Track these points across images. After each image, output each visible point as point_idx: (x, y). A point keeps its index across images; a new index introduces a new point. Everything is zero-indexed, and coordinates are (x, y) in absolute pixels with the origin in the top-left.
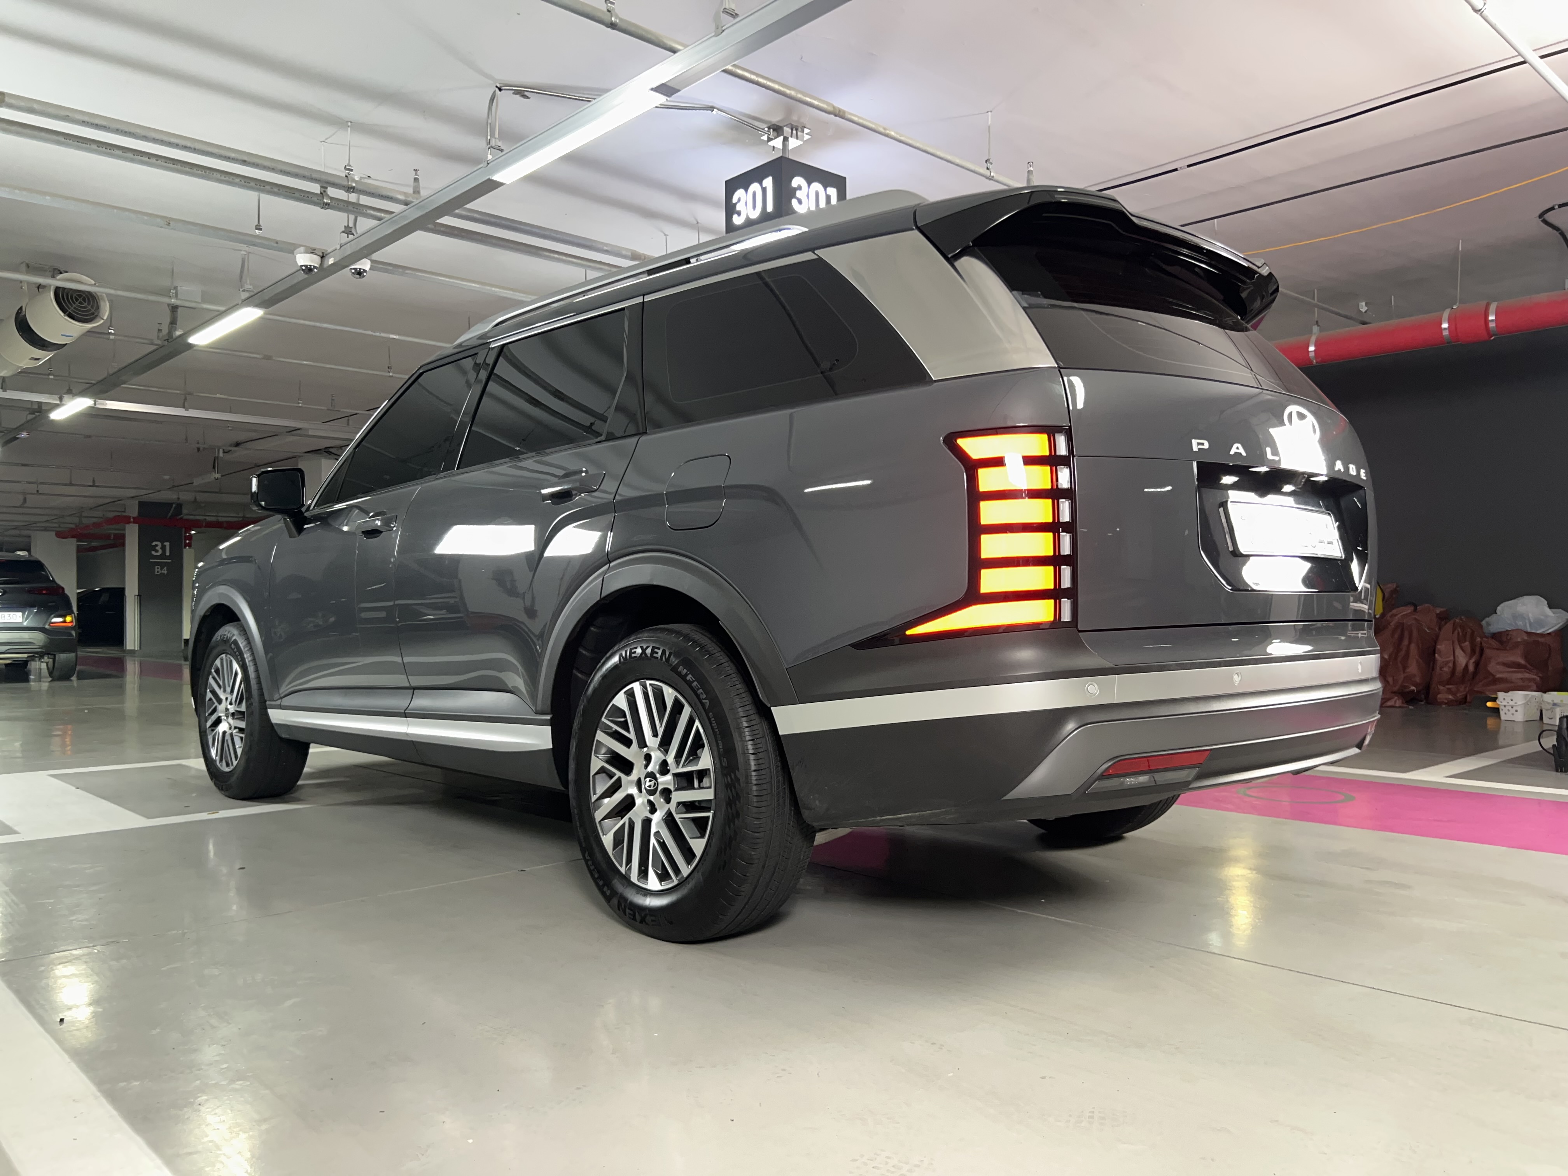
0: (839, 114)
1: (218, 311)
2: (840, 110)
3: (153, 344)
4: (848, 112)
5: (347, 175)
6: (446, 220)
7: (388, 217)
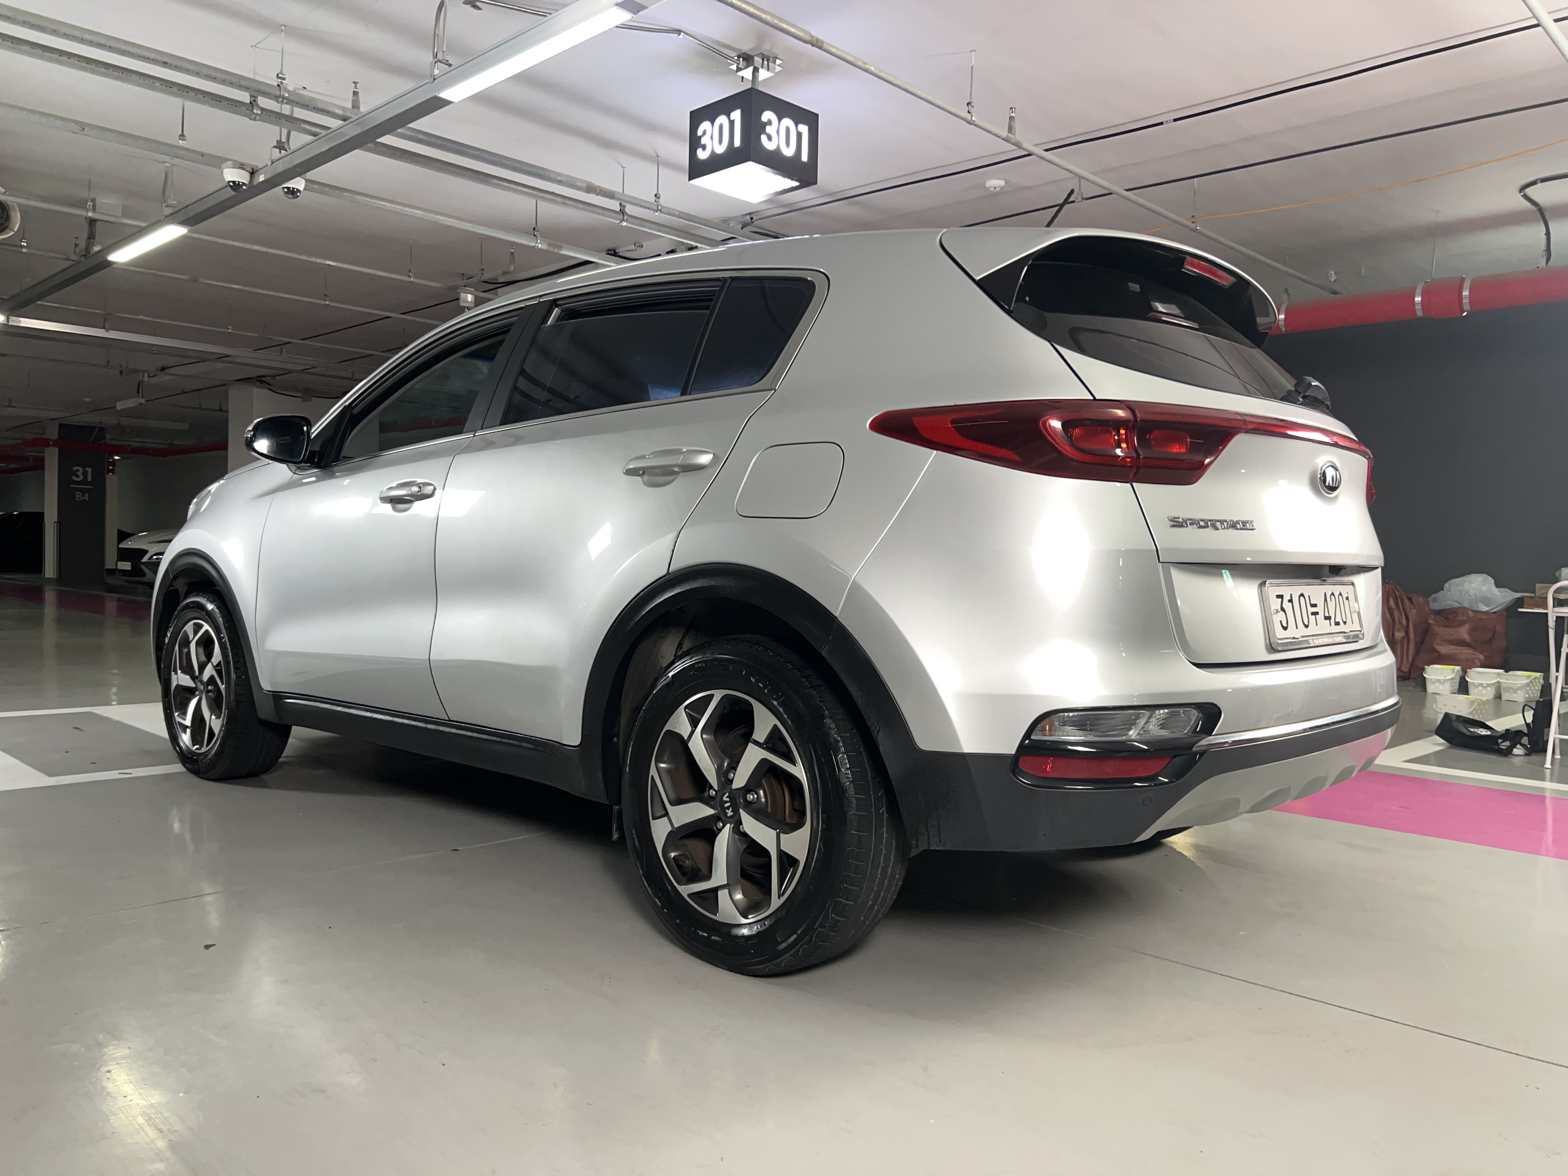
0: (816, 44)
1: (140, 227)
2: (817, 40)
3: (67, 259)
4: (826, 42)
5: (279, 84)
6: (387, 139)
7: (324, 132)
